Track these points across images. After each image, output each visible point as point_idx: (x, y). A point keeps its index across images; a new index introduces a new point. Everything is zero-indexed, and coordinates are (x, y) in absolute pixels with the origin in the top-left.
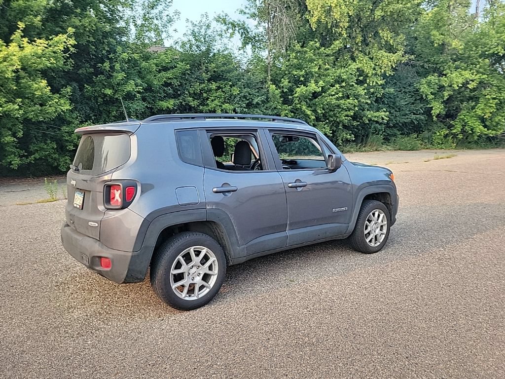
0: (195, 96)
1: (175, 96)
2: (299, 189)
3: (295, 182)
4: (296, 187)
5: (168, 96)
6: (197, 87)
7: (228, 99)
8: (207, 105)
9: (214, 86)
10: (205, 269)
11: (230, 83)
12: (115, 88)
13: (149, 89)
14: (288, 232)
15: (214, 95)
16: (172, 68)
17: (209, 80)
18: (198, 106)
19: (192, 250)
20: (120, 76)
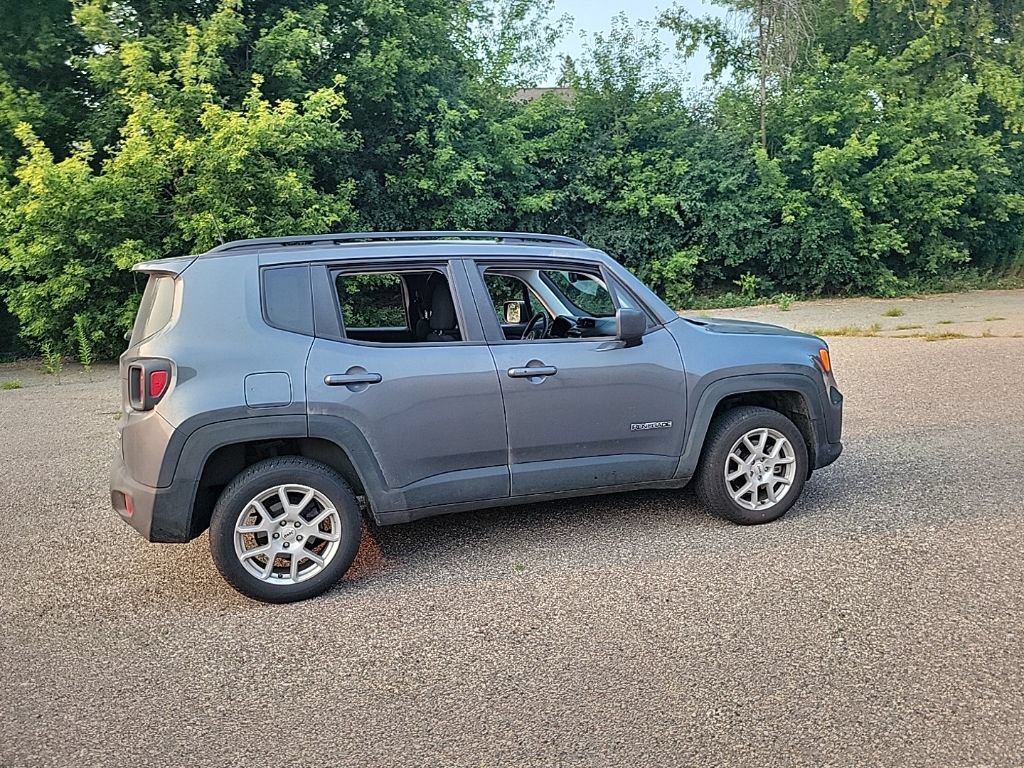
0: (597, 181)
1: (560, 184)
2: (538, 381)
3: (527, 367)
4: (529, 376)
5: (543, 185)
6: (602, 164)
7: (666, 185)
8: (623, 199)
9: (636, 160)
10: (311, 529)
11: (670, 152)
12: (441, 175)
13: (507, 173)
14: (513, 468)
15: (635, 178)
16: (553, 130)
17: (627, 150)
18: (604, 201)
19: (281, 491)
20: (445, 154)
